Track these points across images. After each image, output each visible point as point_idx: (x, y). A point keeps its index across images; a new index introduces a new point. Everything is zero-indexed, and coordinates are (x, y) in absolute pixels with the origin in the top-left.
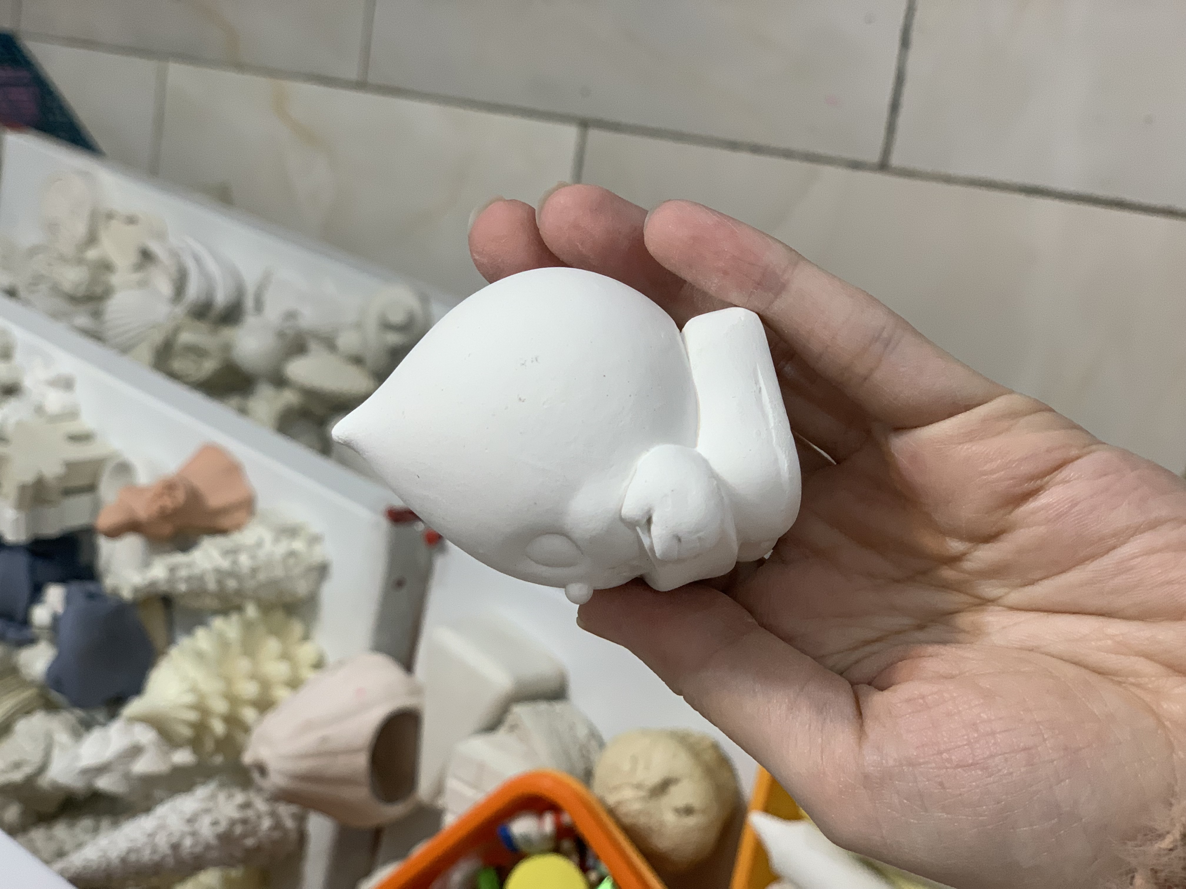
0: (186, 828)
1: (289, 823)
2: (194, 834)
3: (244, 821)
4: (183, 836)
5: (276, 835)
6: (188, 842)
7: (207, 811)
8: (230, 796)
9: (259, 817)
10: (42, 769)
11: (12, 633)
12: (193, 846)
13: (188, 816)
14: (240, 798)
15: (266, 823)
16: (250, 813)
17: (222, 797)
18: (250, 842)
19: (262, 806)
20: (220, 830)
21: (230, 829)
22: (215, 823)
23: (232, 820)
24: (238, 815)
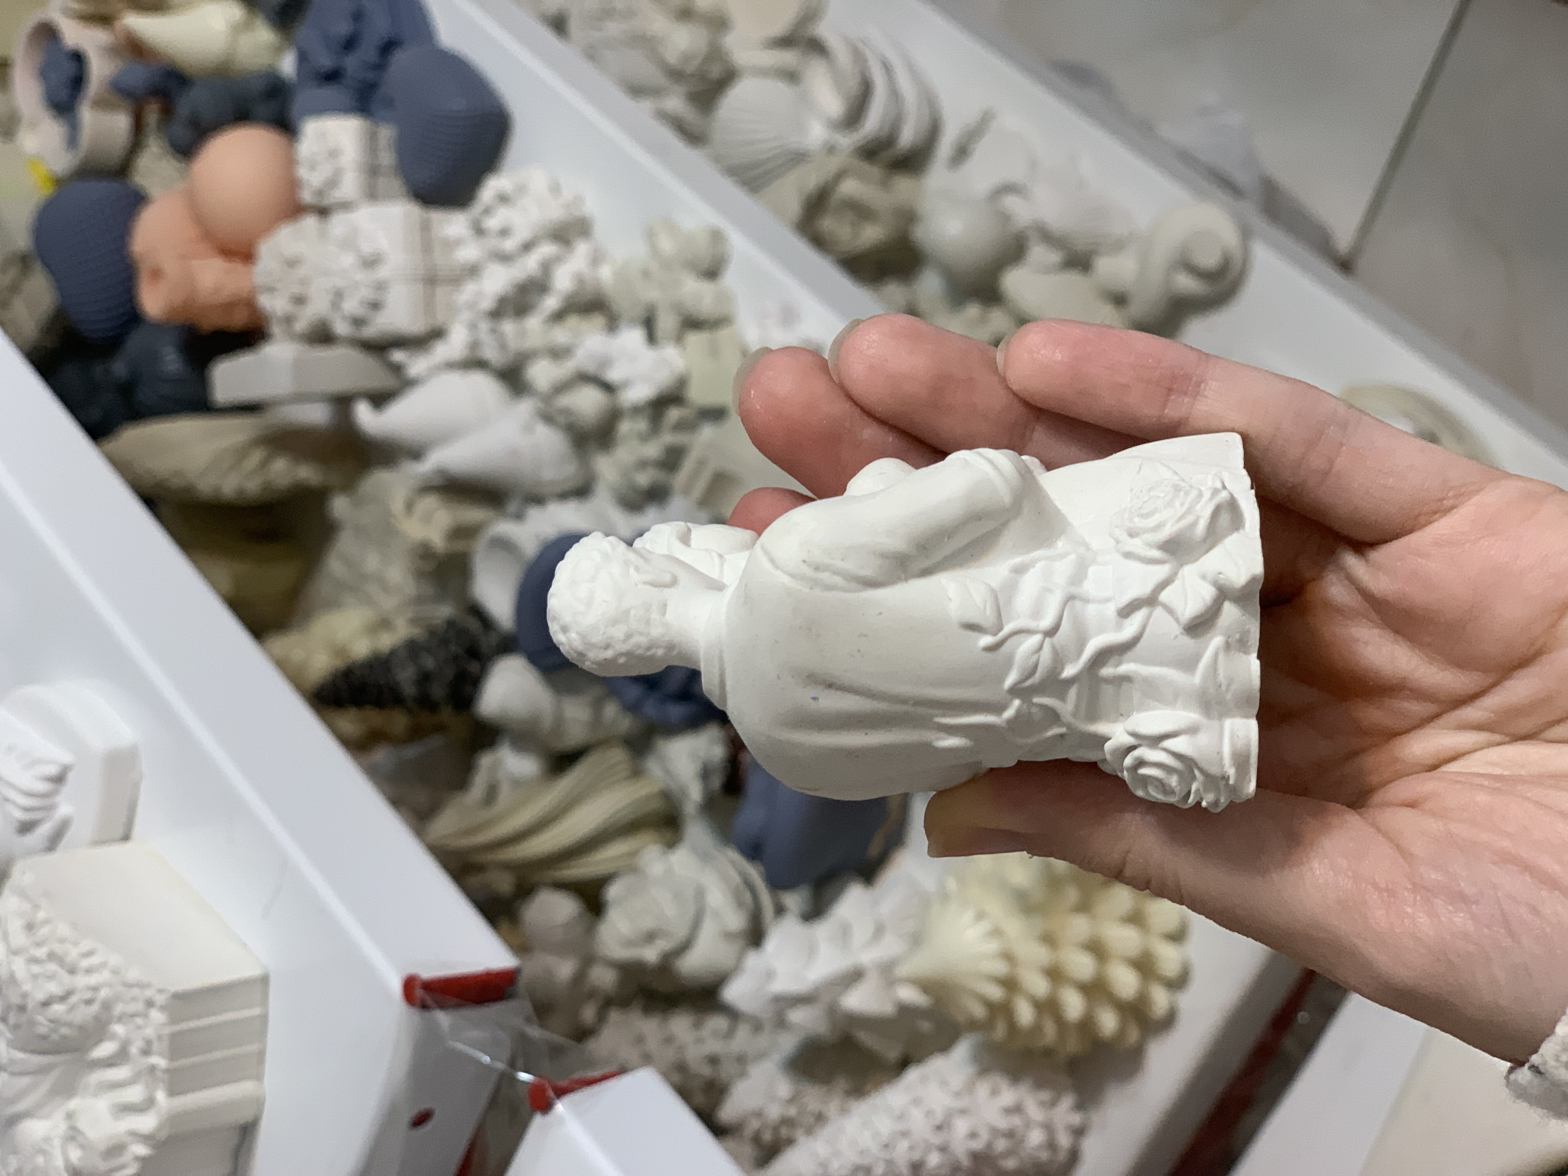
0: (936, 1139)
1: (1064, 1140)
2: (943, 1149)
3: (1010, 1134)
4: (928, 1147)
5: (1044, 1156)
6: (934, 1160)
7: (963, 1112)
8: (995, 1092)
9: (1028, 1125)
10: (685, 947)
11: (651, 709)
12: (939, 1167)
13: (939, 1117)
14: (1008, 1096)
15: (1036, 1137)
16: (1016, 1121)
17: (983, 1089)
18: (1010, 1164)
19: (1034, 1112)
20: (977, 1145)
21: (989, 1145)
22: (973, 1135)
23: (995, 1132)
24: (1003, 1123)
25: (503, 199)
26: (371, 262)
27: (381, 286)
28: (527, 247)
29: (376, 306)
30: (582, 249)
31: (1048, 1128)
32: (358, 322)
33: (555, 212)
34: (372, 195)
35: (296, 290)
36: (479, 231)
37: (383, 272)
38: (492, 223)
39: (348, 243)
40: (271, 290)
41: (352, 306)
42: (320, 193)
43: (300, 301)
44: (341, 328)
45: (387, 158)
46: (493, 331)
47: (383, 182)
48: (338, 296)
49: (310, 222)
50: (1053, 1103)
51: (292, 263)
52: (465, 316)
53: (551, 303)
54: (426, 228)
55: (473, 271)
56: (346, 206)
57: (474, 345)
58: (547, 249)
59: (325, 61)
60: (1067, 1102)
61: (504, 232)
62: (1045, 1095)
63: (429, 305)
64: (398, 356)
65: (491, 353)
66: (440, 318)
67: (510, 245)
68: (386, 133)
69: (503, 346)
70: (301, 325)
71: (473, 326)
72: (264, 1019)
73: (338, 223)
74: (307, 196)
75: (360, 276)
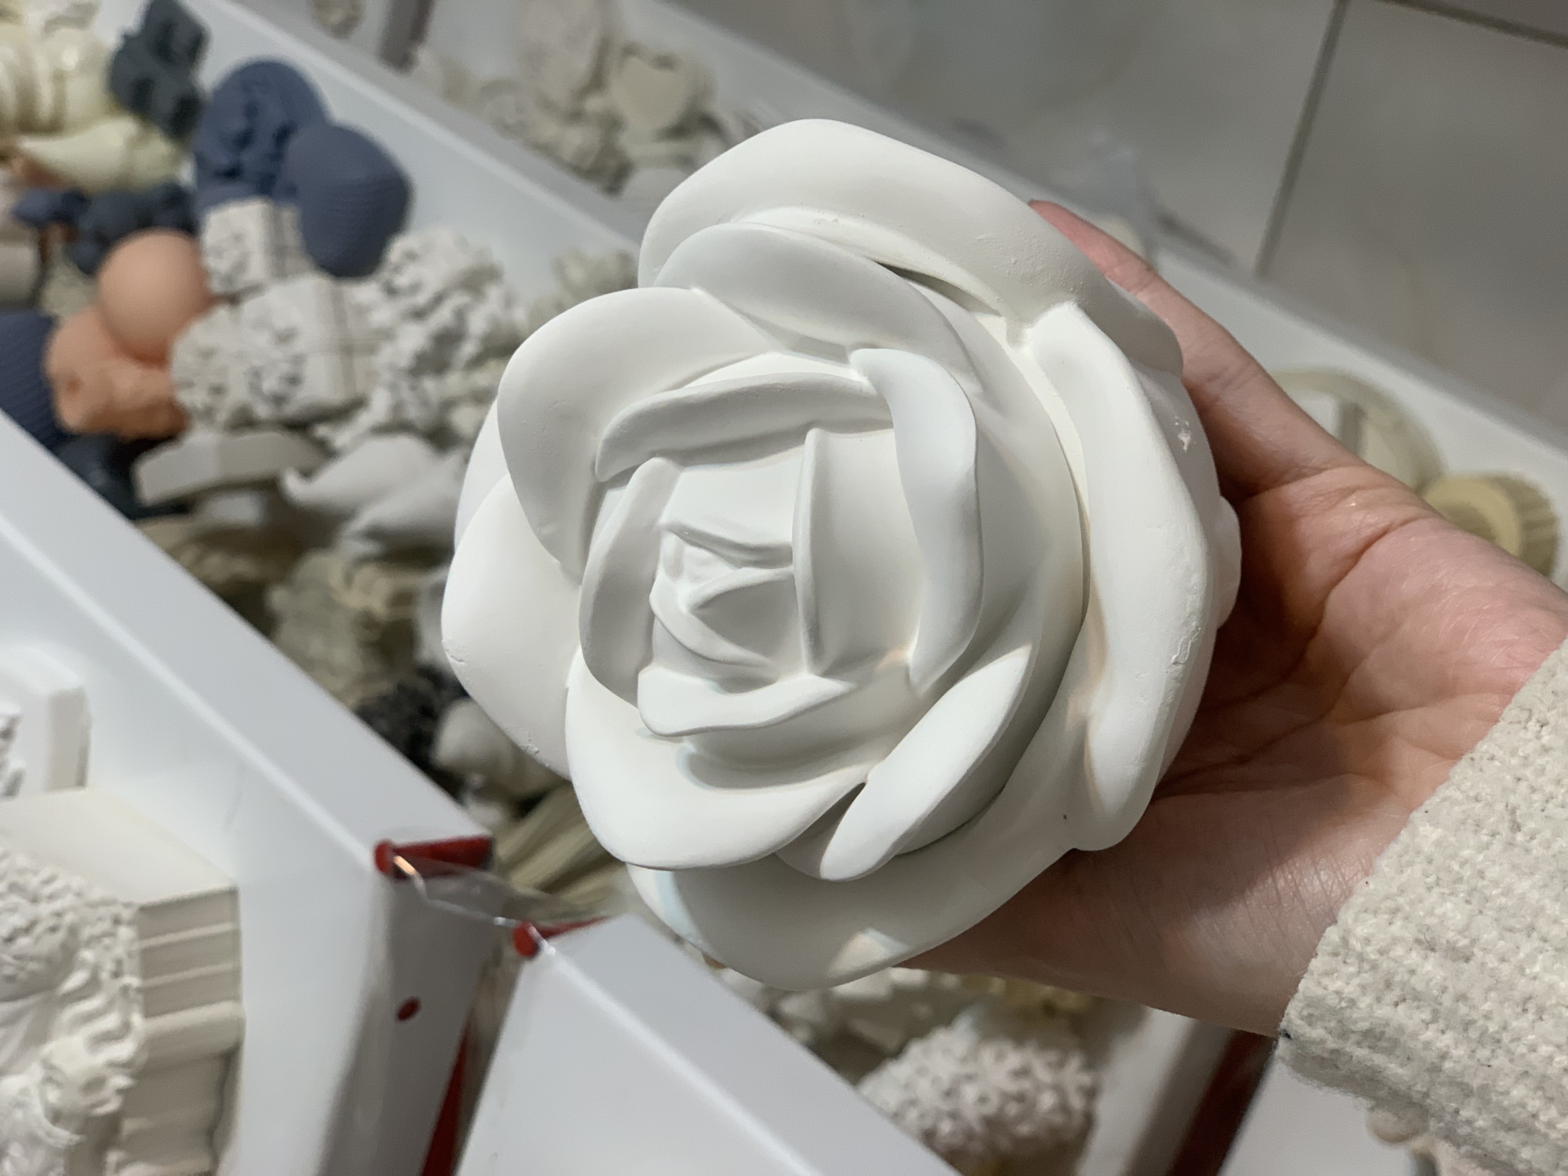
0: (946, 1107)
1: (1077, 1102)
2: (954, 1116)
3: (1020, 1098)
4: (939, 1115)
5: (1058, 1119)
6: (946, 1126)
7: (970, 1078)
8: (1000, 1057)
9: (1038, 1088)
12: (953, 1134)
13: (946, 1084)
14: (1014, 1059)
15: (1047, 1101)
16: (1025, 1085)
17: (987, 1055)
18: (1024, 1129)
19: (1043, 1074)
20: (990, 1109)
21: (1001, 1109)
22: (983, 1100)
23: (1007, 1097)
24: (1012, 1087)
25: (411, 256)
26: (285, 337)
27: (298, 360)
28: (438, 299)
29: (294, 380)
30: (494, 294)
31: (1058, 1089)
32: (278, 400)
33: (464, 262)
34: (280, 273)
35: (214, 380)
36: (391, 291)
37: (299, 346)
38: (402, 280)
39: (261, 324)
40: (189, 385)
41: (270, 384)
42: (229, 279)
43: (218, 390)
44: (263, 411)
45: (292, 238)
46: (413, 388)
47: (290, 263)
48: (256, 374)
49: (222, 313)
50: (1060, 1065)
51: (207, 354)
52: (387, 376)
53: (468, 349)
54: (337, 300)
55: (387, 334)
56: (255, 289)
57: (397, 407)
58: (458, 299)
59: (222, 159)
60: (1075, 1063)
61: (415, 288)
62: (1052, 1056)
63: (348, 375)
64: (322, 431)
65: (413, 413)
66: (360, 387)
67: (421, 299)
68: (289, 215)
69: (425, 403)
70: (222, 416)
71: (393, 388)
72: (236, 935)
73: (250, 307)
74: (216, 286)
75: (278, 354)
